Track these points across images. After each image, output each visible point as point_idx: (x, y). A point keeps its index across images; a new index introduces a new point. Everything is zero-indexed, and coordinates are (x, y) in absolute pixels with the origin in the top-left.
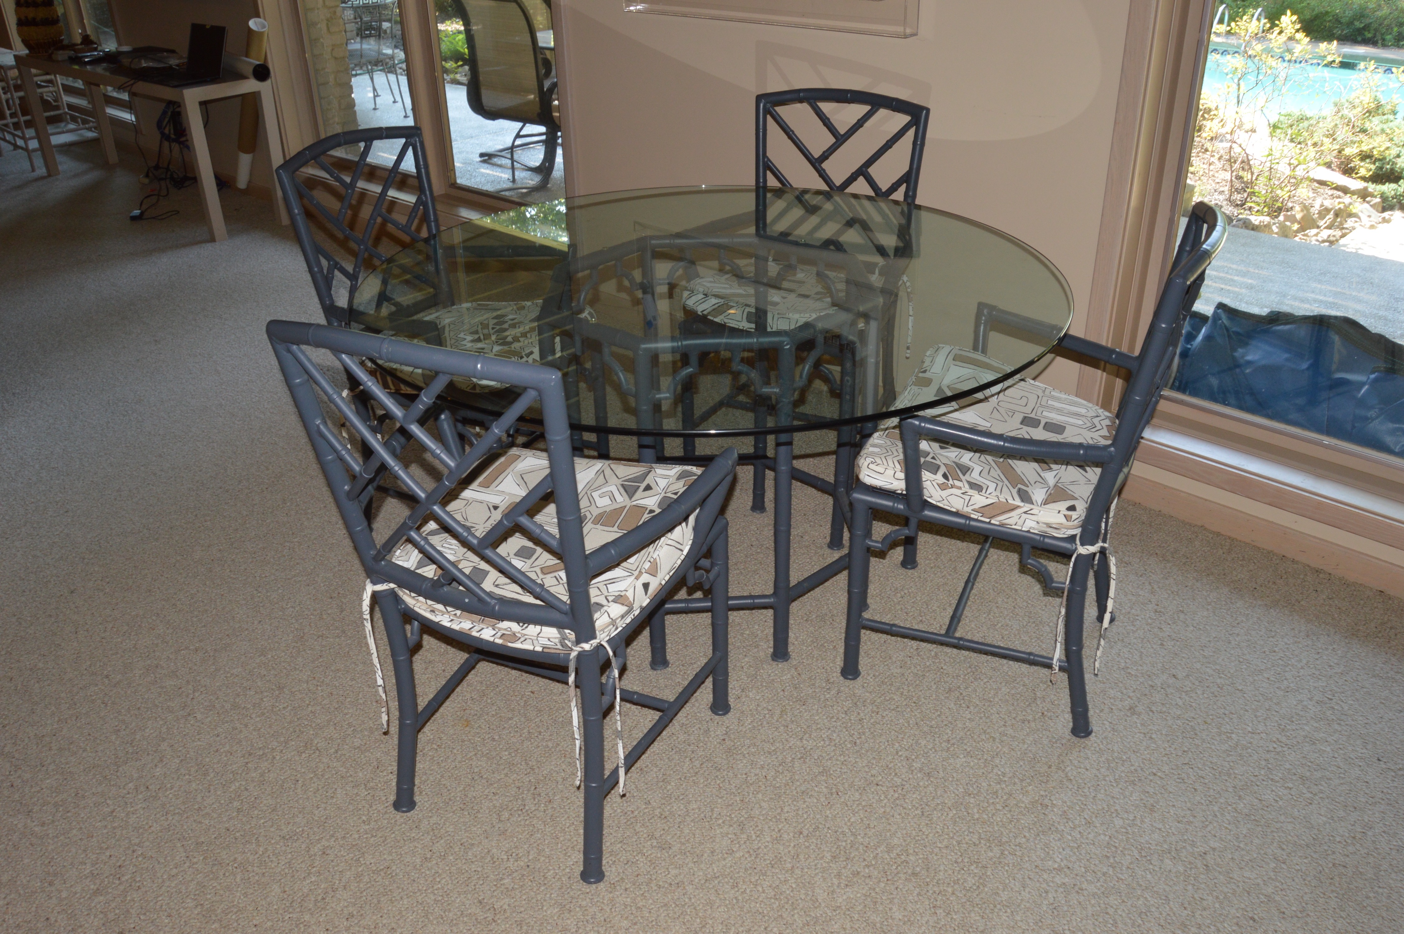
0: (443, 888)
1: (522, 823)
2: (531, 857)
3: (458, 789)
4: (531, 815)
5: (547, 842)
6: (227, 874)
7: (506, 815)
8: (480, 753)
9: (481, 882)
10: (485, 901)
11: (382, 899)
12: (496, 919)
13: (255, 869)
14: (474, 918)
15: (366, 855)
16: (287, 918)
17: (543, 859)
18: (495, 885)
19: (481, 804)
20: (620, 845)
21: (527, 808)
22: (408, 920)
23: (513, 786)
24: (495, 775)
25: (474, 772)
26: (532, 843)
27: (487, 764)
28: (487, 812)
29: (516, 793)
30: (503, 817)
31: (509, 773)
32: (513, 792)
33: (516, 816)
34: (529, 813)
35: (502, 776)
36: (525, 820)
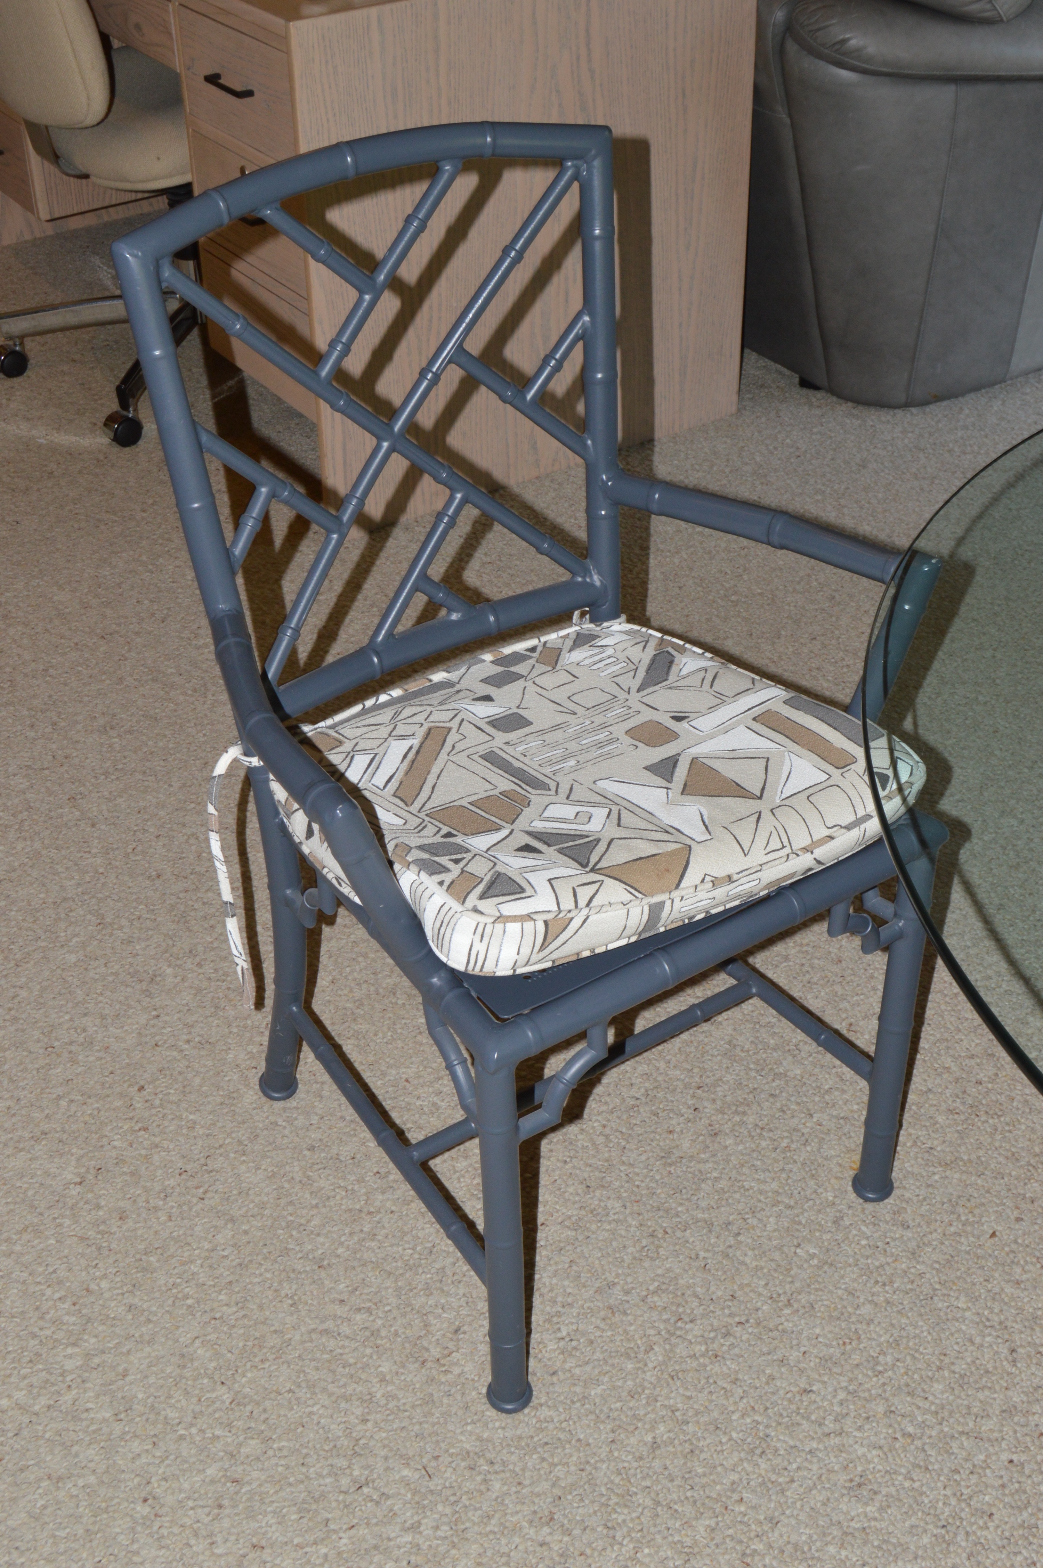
1: (652, 1332)
2: (577, 1371)
3: (695, 1213)
4: (673, 1339)
5: (620, 1383)
7: (661, 1300)
8: (796, 1211)
10: (462, 1336)
12: (429, 1365)
14: (423, 1333)
17: (578, 1390)
19: (677, 1256)
20: (648, 1502)
21: (688, 1326)
22: (395, 1249)
23: (736, 1287)
24: (750, 1253)
25: (745, 1220)
26: (610, 1362)
27: (775, 1231)
28: (660, 1271)
29: (719, 1298)
30: (656, 1299)
31: (765, 1271)
32: (720, 1293)
33: (665, 1317)
34: (678, 1333)
35: (754, 1264)
36: (659, 1333)
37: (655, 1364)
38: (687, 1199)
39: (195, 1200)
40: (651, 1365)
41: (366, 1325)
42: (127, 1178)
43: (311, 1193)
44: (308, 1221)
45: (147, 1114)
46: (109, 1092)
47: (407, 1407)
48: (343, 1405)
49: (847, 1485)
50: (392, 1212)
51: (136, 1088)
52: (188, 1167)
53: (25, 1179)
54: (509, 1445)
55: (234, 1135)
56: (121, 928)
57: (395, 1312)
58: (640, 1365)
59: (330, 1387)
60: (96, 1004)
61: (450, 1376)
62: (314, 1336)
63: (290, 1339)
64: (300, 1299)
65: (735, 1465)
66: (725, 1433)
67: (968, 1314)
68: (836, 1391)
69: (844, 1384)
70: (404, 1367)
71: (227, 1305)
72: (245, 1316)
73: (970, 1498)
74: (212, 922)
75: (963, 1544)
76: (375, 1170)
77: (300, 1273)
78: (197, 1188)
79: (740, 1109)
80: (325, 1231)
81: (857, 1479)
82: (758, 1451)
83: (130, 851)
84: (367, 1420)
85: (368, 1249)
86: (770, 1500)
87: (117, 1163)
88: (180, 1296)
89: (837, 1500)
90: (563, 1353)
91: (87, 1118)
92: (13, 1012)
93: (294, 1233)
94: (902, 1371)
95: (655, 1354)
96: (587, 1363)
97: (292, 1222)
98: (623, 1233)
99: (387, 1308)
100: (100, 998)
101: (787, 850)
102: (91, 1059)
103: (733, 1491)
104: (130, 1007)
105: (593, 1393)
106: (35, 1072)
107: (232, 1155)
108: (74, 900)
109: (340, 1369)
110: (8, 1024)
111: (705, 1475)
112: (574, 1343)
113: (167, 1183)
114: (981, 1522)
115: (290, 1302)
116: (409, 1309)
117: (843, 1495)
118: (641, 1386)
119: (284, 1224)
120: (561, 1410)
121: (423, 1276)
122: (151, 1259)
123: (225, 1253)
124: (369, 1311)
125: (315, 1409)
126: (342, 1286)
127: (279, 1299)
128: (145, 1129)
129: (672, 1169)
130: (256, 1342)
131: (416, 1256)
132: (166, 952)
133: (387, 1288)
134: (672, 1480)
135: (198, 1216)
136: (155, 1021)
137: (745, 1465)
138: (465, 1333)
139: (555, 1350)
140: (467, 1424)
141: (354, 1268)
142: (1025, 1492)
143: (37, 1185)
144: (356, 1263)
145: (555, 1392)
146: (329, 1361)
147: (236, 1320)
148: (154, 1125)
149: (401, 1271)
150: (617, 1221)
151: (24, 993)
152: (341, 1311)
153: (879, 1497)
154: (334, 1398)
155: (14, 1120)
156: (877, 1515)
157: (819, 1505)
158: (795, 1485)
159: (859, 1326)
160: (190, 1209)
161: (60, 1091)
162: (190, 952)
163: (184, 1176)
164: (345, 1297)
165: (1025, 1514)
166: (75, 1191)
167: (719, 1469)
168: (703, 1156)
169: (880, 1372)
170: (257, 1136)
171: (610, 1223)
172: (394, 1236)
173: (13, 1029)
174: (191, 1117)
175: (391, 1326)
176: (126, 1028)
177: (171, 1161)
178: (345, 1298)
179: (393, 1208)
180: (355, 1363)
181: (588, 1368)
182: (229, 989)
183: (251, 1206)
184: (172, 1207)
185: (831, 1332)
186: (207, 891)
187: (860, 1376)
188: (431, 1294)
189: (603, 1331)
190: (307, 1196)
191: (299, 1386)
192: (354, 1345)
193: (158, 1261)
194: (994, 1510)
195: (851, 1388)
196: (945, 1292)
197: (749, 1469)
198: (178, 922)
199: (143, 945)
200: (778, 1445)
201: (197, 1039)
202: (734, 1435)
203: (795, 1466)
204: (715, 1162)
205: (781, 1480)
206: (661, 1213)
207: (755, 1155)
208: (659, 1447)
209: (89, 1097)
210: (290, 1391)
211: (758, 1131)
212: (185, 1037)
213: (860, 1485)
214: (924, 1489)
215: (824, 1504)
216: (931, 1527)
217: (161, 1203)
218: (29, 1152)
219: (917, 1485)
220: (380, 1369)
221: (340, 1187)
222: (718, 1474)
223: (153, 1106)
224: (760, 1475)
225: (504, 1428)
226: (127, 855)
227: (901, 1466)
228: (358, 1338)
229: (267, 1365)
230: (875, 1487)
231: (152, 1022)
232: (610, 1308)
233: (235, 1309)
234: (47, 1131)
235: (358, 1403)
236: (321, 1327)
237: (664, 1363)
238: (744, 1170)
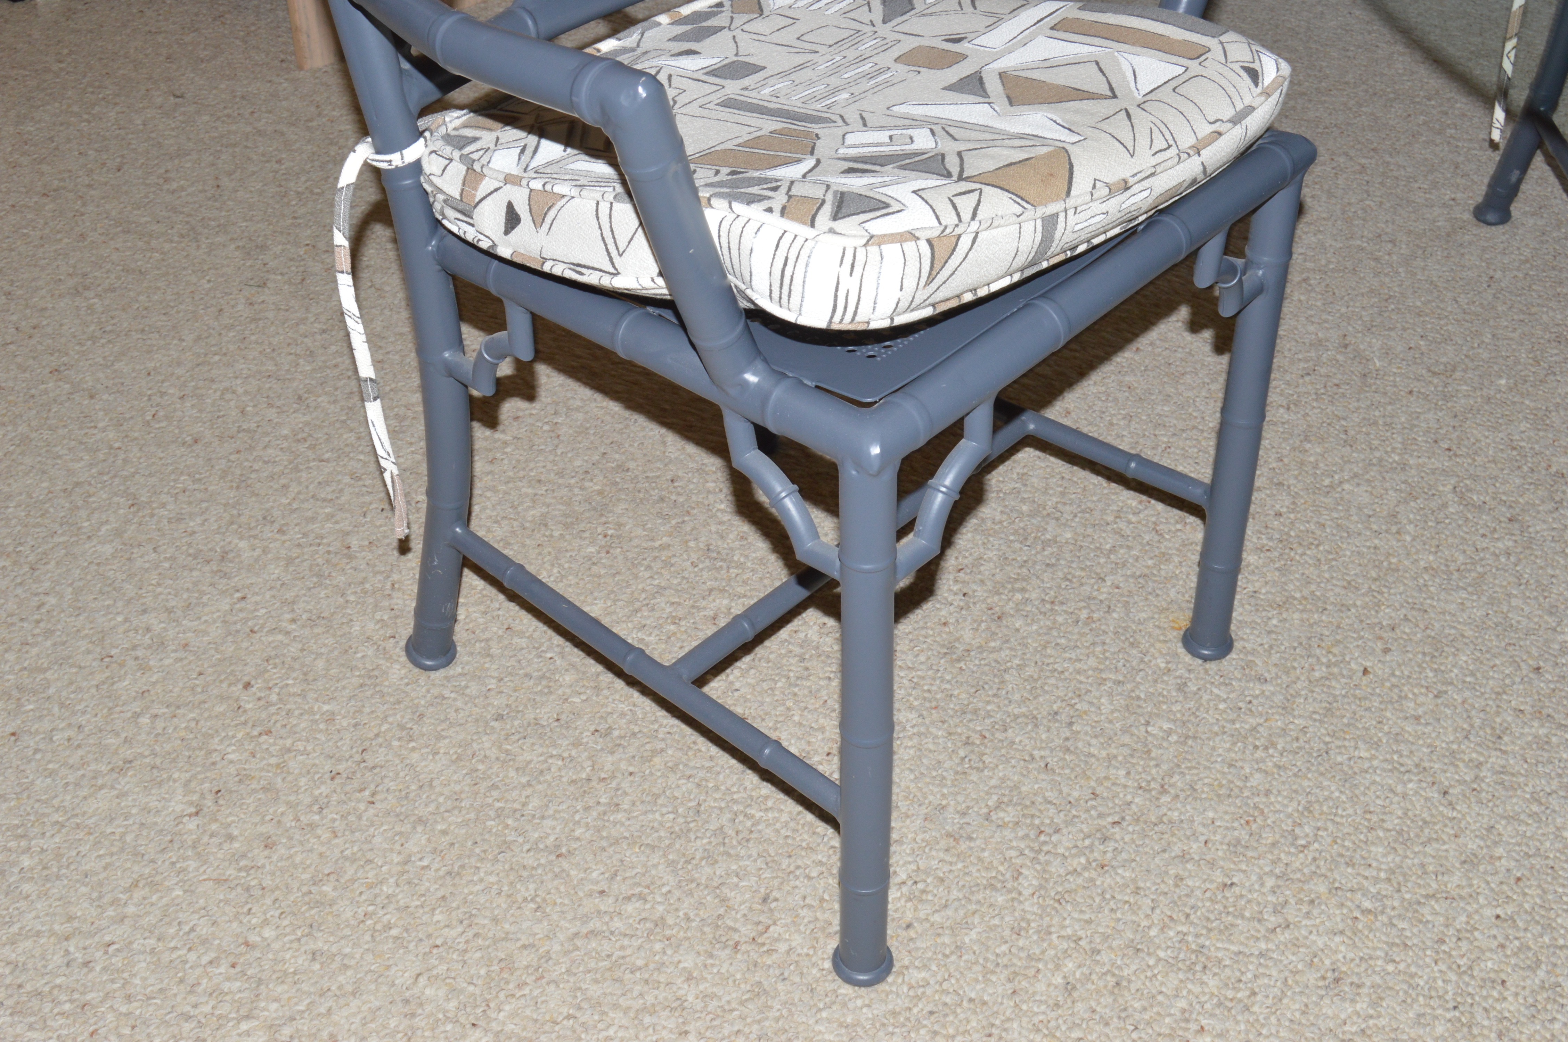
0: (757, 823)
1: (1013, 853)
2: (937, 918)
3: (1010, 709)
4: (1042, 857)
5: (996, 921)
6: (587, 535)
7: (1009, 815)
8: (1129, 686)
9: (814, 874)
10: (773, 905)
11: (670, 752)
12: (744, 948)
13: (621, 558)
14: (722, 911)
15: (753, 672)
16: (549, 655)
17: (947, 940)
18: (822, 900)
19: (1008, 761)
21: (1054, 839)
22: (650, 816)
23: (1093, 784)
24: (1094, 741)
25: (1072, 706)
26: (974, 898)
27: (1112, 712)
28: (993, 782)
29: (1077, 800)
30: (1001, 814)
31: (1120, 758)
32: (1076, 794)
33: (1021, 834)
34: (1045, 848)
35: (1104, 753)
36: (1022, 854)
37: (1031, 891)
38: (995, 695)
39: (362, 806)
40: (1026, 893)
41: (644, 915)
42: (261, 795)
43: (517, 769)
44: (524, 805)
45: (264, 715)
46: (203, 697)
47: (734, 1005)
48: (647, 1020)
49: (1321, 983)
50: (631, 774)
51: (240, 686)
52: (341, 768)
53: (116, 823)
54: (884, 1025)
55: (390, 719)
56: (163, 505)
57: (677, 893)
58: (1014, 895)
59: (621, 1001)
60: (156, 597)
61: (775, 956)
62: (579, 942)
63: (548, 952)
64: (544, 900)
65: (1177, 989)
66: (1149, 954)
67: (1375, 763)
68: (1261, 878)
69: (1267, 869)
70: (711, 956)
71: (447, 926)
72: (476, 935)
73: (1471, 968)
74: (283, 481)
75: (1486, 1023)
76: (592, 728)
77: (533, 868)
78: (361, 790)
79: (1017, 586)
80: (551, 812)
81: (1329, 974)
82: (1198, 968)
83: (149, 418)
84: (686, 1032)
85: (615, 823)
86: (1237, 1022)
87: (240, 781)
88: (379, 927)
89: (1317, 1004)
90: (910, 900)
91: (182, 734)
92: (42, 625)
93: (510, 822)
94: (1329, 840)
95: (1026, 877)
96: (946, 906)
97: (503, 809)
98: (931, 747)
99: (665, 890)
100: (159, 590)
101: (1173, 151)
102: (167, 662)
103: (1187, 1021)
104: (202, 593)
105: (967, 940)
106: (93, 691)
107: (395, 743)
108: (90, 484)
109: (628, 976)
110: (40, 639)
111: (1145, 1009)
112: (921, 886)
113: (317, 792)
114: (1495, 994)
115: (532, 906)
116: (694, 885)
117: (1322, 997)
118: (1023, 919)
119: (492, 814)
120: (934, 968)
121: (699, 842)
122: (325, 888)
123: (425, 863)
124: (642, 897)
125: (611, 1032)
126: (595, 875)
127: (516, 906)
128: (268, 732)
129: (962, 665)
130: (503, 965)
131: (681, 820)
132: (232, 523)
133: (655, 866)
134: (1107, 1024)
135: (372, 825)
136: (242, 604)
137: (1190, 986)
138: (776, 900)
139: (899, 899)
140: (820, 1010)
141: (604, 849)
142: (1529, 948)
143: (135, 827)
144: (604, 844)
145: (917, 949)
146: (610, 969)
147: (467, 942)
148: (278, 725)
149: (667, 842)
150: (919, 734)
151: (52, 600)
152: (607, 904)
153: (1364, 991)
154: (632, 1015)
155: (80, 752)
156: (1371, 1012)
157: (1297, 1015)
158: (1259, 997)
159: (1257, 799)
160: (360, 818)
161: (136, 707)
162: (264, 518)
163: (338, 780)
164: (603, 886)
165: (1541, 974)
166: (192, 825)
167: (1160, 998)
168: (993, 644)
169: (1304, 847)
170: (422, 716)
171: (910, 738)
172: (643, 802)
173: (49, 643)
174: (326, 708)
175: (677, 910)
176: (204, 618)
177: (314, 765)
178: (605, 888)
179: (631, 769)
180: (647, 965)
181: (949, 912)
182: (329, 552)
183: (441, 800)
184: (334, 820)
185: (1226, 813)
186: (265, 447)
187: (1282, 856)
188: (716, 862)
189: (951, 864)
190: (512, 773)
191: (580, 1008)
192: (636, 943)
193: (335, 889)
194: (1503, 976)
195: (1277, 871)
196: (1339, 743)
197: (1197, 989)
198: (238, 487)
199: (199, 520)
200: (1220, 955)
201: (304, 617)
202: (1162, 954)
203: (1249, 975)
204: (1011, 649)
205: (1239, 995)
206: (969, 716)
207: (1055, 633)
208: (1074, 988)
209: (178, 707)
210: (569, 1017)
211: (1048, 606)
212: (288, 616)
213: (1337, 980)
214: (1413, 969)
215: (1304, 1013)
216: (1439, 1011)
217: (317, 817)
218: (112, 787)
219: (1402, 966)
220: (681, 966)
221: (551, 756)
222: (1160, 1004)
223: (269, 704)
224: (1212, 994)
225: (869, 1006)
226: (147, 424)
227: (1375, 949)
228: (639, 933)
229: (526, 991)
230: (1355, 979)
231: (238, 606)
232: (949, 835)
233: (460, 929)
234: (131, 758)
235: (667, 1013)
236: (584, 931)
237: (1041, 887)
238: (1049, 651)
